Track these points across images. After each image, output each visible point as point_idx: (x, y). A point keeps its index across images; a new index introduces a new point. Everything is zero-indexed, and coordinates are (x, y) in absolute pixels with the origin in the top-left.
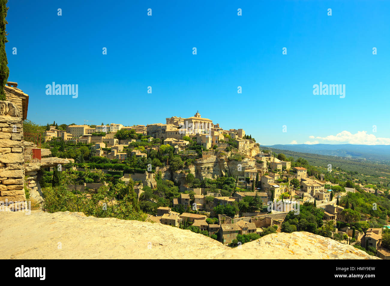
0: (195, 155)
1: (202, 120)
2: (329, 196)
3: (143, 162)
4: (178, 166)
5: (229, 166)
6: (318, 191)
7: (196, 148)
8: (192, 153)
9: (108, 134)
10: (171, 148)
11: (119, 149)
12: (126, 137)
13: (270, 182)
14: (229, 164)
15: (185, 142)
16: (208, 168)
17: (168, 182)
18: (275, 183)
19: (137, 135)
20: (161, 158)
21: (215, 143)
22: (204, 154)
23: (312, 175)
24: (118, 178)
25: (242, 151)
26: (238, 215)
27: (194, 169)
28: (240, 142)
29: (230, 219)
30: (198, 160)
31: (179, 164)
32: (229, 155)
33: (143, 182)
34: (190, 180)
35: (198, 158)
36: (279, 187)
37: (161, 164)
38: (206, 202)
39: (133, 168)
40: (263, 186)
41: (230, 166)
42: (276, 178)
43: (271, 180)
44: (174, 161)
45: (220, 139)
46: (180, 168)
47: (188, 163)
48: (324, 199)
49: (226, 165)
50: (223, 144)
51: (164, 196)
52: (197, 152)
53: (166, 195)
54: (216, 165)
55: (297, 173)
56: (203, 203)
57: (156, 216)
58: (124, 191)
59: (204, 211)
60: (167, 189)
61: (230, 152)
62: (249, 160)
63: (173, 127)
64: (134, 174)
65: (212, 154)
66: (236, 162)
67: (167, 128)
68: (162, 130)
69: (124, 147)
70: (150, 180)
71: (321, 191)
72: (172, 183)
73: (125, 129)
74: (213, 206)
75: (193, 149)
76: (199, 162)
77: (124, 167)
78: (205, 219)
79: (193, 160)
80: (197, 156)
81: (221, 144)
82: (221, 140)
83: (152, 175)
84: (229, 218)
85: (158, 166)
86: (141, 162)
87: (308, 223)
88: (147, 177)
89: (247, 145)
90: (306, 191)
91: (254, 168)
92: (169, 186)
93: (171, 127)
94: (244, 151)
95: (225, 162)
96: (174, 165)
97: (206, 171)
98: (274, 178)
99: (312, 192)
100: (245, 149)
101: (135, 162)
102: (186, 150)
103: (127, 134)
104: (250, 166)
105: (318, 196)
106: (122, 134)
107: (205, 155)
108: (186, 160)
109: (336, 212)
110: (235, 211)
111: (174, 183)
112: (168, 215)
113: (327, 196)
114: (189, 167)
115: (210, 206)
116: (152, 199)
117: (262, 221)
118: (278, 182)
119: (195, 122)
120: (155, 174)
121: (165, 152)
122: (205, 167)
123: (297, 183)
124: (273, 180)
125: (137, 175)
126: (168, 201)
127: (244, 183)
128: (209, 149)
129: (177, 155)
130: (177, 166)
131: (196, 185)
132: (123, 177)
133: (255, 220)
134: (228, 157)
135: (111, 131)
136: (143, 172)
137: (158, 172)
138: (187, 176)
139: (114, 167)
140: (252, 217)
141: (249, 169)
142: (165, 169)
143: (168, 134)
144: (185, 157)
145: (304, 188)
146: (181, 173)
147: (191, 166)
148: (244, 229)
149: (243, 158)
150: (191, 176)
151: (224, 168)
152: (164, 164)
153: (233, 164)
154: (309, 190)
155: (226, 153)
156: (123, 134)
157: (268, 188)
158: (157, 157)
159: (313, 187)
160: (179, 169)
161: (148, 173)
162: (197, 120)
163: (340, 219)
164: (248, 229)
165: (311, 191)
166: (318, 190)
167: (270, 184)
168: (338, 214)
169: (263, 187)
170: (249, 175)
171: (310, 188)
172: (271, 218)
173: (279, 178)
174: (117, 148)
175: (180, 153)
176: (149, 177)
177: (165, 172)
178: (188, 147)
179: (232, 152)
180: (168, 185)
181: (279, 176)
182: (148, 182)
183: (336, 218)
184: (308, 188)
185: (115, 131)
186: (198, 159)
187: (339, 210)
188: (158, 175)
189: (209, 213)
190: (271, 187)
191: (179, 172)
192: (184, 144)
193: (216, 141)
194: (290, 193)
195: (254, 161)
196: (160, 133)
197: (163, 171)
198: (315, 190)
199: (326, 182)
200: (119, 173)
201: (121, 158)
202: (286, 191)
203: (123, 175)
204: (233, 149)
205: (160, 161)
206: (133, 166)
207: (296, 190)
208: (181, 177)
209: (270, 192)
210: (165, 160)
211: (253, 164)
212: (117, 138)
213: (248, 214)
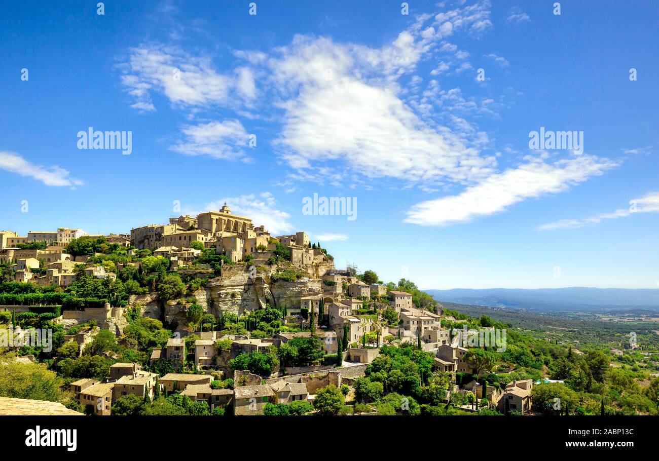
0: (208, 273)
1: (232, 217)
2: (448, 335)
3: (106, 288)
4: (174, 291)
5: (274, 291)
6: (430, 329)
7: (212, 260)
8: (203, 269)
9: (52, 245)
10: (165, 261)
11: (63, 268)
12: (86, 250)
13: (344, 313)
14: (274, 288)
15: (193, 250)
16: (233, 296)
17: (151, 322)
18: (352, 315)
19: (108, 246)
20: (142, 279)
21: (249, 253)
22: (225, 270)
23: (422, 306)
24: (50, 318)
25: (300, 266)
26: (276, 374)
27: (205, 297)
28: (296, 250)
29: (258, 380)
30: (212, 280)
31: (176, 289)
32: (273, 271)
33: (99, 325)
34: (193, 315)
35: (212, 276)
36: (359, 322)
37: (141, 290)
38: (217, 353)
39: (82, 299)
40: (333, 323)
41: (276, 292)
42: (354, 307)
43: (345, 310)
44: (165, 283)
45: (257, 245)
46: (178, 295)
47: (194, 285)
48: (439, 341)
49: (267, 290)
50: (264, 253)
51: (137, 346)
52: (213, 266)
53: (140, 344)
54: (249, 289)
55: (395, 301)
56: (211, 354)
57: (106, 383)
58: (56, 341)
59: (212, 370)
60: (145, 333)
61: (276, 266)
62: (311, 280)
63: (178, 229)
64: (84, 311)
65: (242, 270)
66: (285, 283)
67: (165, 230)
68: (156, 234)
69: (77, 266)
70: (114, 320)
71: (435, 328)
72: (158, 323)
73: (88, 237)
74: (229, 359)
75: (206, 262)
76: (215, 283)
77: (64, 297)
78: (209, 382)
79: (204, 280)
80: (212, 274)
81: (260, 253)
82: (260, 245)
83: (121, 311)
84: (257, 378)
85: (135, 293)
86: (101, 287)
87: (404, 377)
88: (109, 315)
89: (309, 255)
90: (407, 328)
91: (318, 294)
92: (152, 328)
93: (174, 230)
94: (302, 266)
95: (265, 285)
96: (165, 289)
97: (229, 301)
98: (351, 306)
99: (419, 330)
100: (304, 262)
101: (89, 288)
102: (193, 264)
103: (88, 244)
104: (310, 290)
105: (429, 336)
106: (78, 246)
107: (227, 272)
108: (190, 280)
109: (455, 358)
110: (271, 365)
111: (162, 324)
112: (130, 377)
113: (444, 336)
114: (196, 293)
115: (224, 359)
116: (110, 353)
117: (322, 381)
118: (357, 313)
119: (217, 219)
120: (126, 309)
121: (152, 270)
122: (227, 294)
123: (393, 316)
124: (349, 310)
125: (89, 311)
126: (143, 355)
127: (299, 319)
128: (238, 262)
129: (174, 274)
130: (170, 291)
131: (206, 325)
132: (61, 317)
133: (309, 379)
134: (270, 275)
135: (58, 241)
136: (101, 305)
137: (134, 305)
138: (189, 309)
139: (43, 298)
140: (304, 375)
141: (309, 295)
142: (148, 299)
143: (165, 241)
144: (190, 275)
145: (405, 324)
146: (179, 303)
147: (200, 291)
148: (283, 394)
149: (298, 277)
150: (196, 308)
151: (263, 295)
152: (147, 290)
153: (280, 286)
154: (413, 327)
155: (267, 267)
156: (81, 244)
157: (339, 324)
158: (135, 278)
159: (419, 322)
160: (175, 298)
161: (111, 307)
162: (221, 217)
163: (464, 370)
164: (291, 394)
165: (416, 329)
166: (429, 326)
167: (343, 316)
168: (459, 361)
169: (332, 325)
170: (308, 305)
171: (416, 322)
172: (338, 373)
173: (360, 308)
174: (59, 267)
175: (180, 270)
176: (113, 314)
177: (148, 304)
178: (197, 260)
179: (278, 266)
180: (150, 328)
181: (361, 303)
182: (110, 324)
183: (456, 369)
184: (411, 322)
185: (68, 241)
186: (214, 278)
187: (461, 353)
188: (134, 310)
189: (221, 372)
190: (345, 321)
191: (174, 303)
192: (191, 254)
193: (252, 249)
194: (379, 333)
195: (319, 281)
196: (151, 241)
197: (142, 303)
198: (423, 326)
199: (446, 318)
200: (52, 310)
201: (63, 282)
202: (373, 328)
203: (62, 314)
204: (282, 261)
205: (139, 284)
206: (82, 295)
207: (390, 328)
208: (177, 312)
209: (343, 331)
210: (150, 283)
211: (317, 286)
212: (68, 253)
213: (297, 369)
